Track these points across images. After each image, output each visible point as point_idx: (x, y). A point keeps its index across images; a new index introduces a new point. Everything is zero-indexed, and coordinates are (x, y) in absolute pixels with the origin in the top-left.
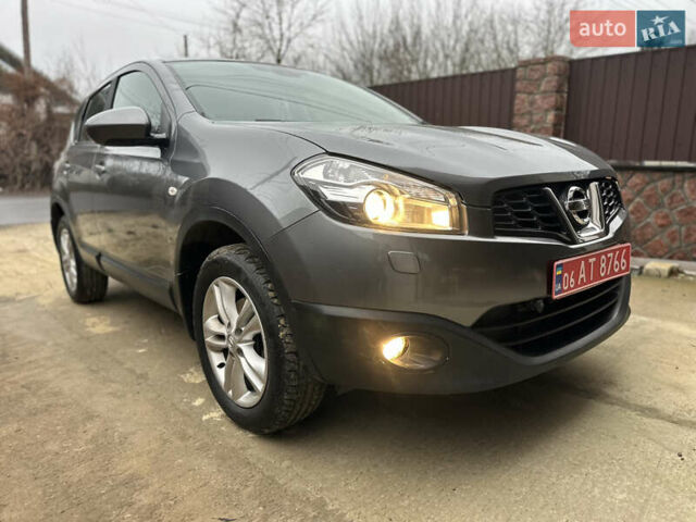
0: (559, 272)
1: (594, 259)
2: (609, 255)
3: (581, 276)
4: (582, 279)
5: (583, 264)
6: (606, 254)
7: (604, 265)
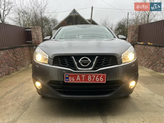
1: (85, 76)
2: (93, 76)
3: (77, 79)
5: (78, 76)
6: (91, 75)
7: (90, 78)
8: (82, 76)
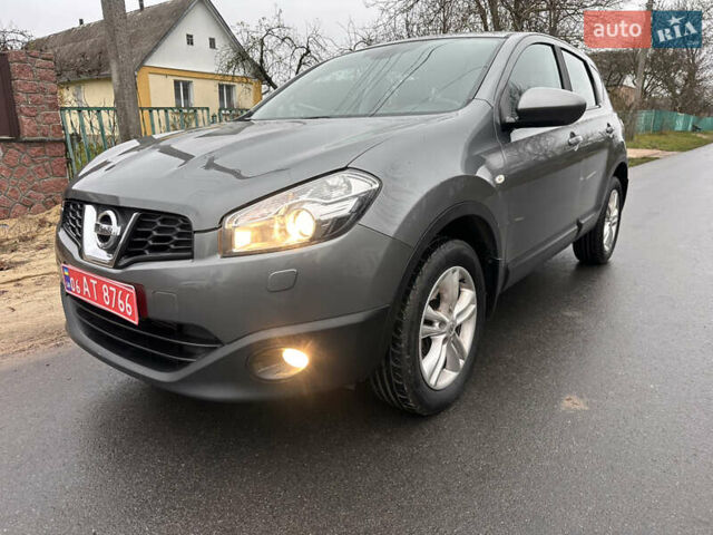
0: (66, 273)
2: (111, 288)
4: (87, 294)
5: (85, 280)
6: (109, 285)
7: (106, 294)
8: (92, 281)
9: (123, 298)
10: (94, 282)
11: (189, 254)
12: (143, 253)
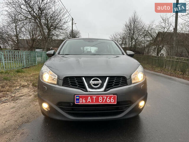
0: (78, 98)
1: (96, 97)
2: (104, 97)
4: (89, 101)
5: (89, 97)
7: (101, 99)
9: (110, 98)
10: (94, 97)
11: (126, 84)
12: (113, 86)
